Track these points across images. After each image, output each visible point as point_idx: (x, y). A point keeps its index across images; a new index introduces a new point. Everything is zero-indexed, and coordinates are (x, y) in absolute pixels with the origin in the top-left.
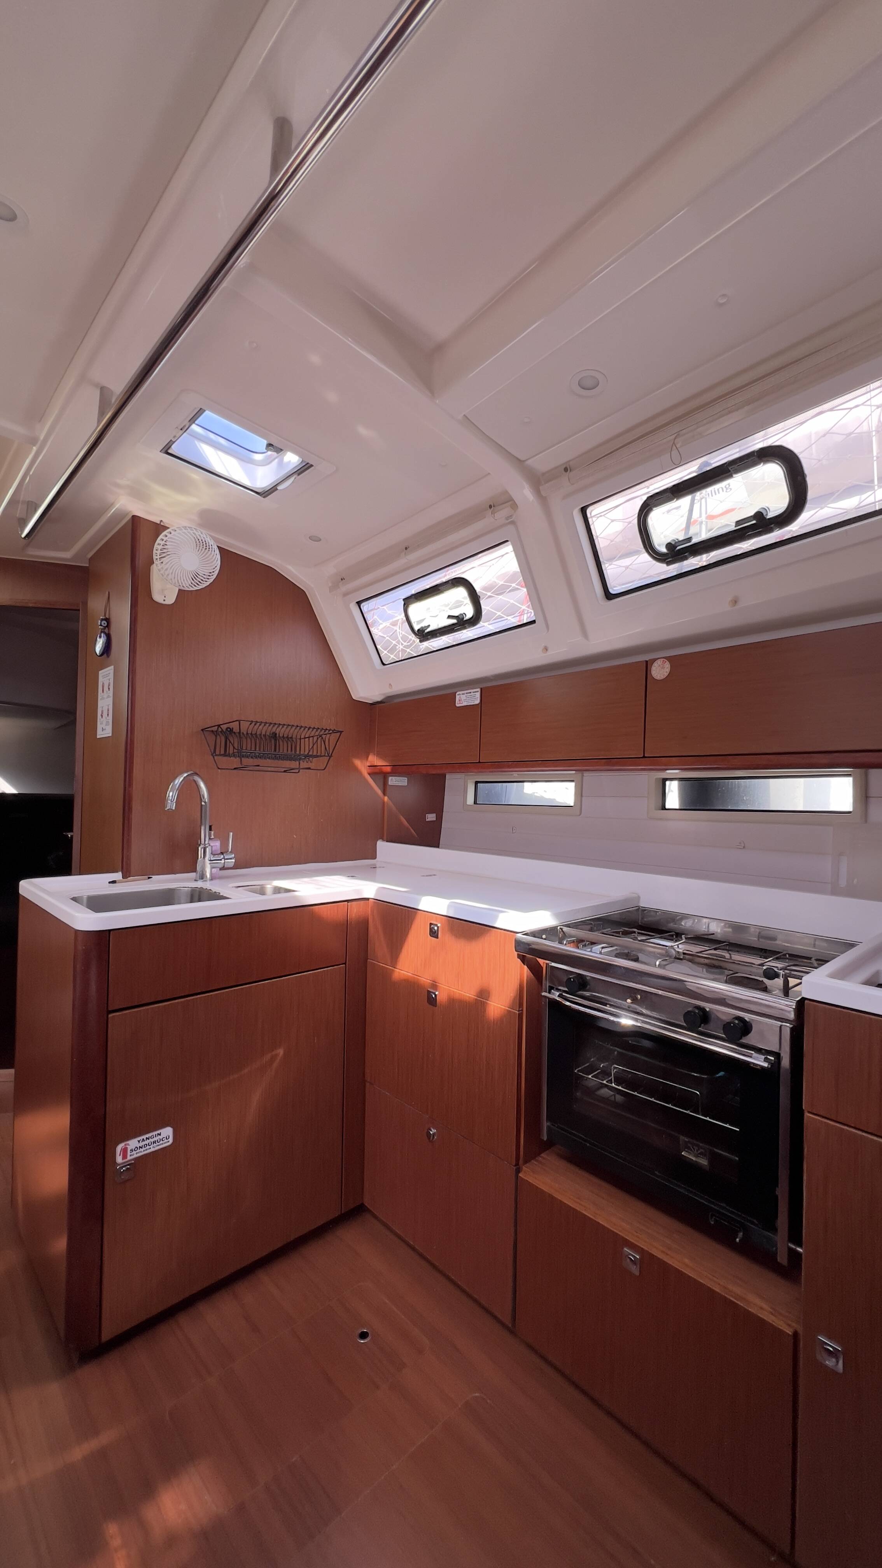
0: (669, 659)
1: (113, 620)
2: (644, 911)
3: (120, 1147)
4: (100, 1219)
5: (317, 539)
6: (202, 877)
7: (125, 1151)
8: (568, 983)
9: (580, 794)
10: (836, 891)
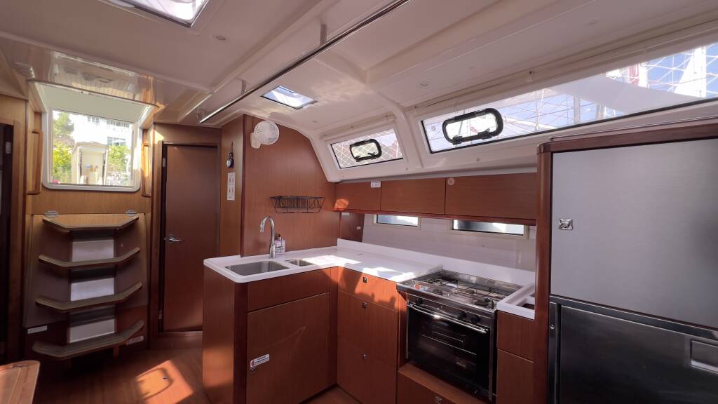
0: (454, 178)
1: (234, 154)
2: (445, 271)
3: (252, 361)
4: (245, 387)
5: (316, 122)
6: (272, 257)
7: (253, 363)
8: (416, 301)
9: (420, 222)
10: (517, 268)
